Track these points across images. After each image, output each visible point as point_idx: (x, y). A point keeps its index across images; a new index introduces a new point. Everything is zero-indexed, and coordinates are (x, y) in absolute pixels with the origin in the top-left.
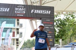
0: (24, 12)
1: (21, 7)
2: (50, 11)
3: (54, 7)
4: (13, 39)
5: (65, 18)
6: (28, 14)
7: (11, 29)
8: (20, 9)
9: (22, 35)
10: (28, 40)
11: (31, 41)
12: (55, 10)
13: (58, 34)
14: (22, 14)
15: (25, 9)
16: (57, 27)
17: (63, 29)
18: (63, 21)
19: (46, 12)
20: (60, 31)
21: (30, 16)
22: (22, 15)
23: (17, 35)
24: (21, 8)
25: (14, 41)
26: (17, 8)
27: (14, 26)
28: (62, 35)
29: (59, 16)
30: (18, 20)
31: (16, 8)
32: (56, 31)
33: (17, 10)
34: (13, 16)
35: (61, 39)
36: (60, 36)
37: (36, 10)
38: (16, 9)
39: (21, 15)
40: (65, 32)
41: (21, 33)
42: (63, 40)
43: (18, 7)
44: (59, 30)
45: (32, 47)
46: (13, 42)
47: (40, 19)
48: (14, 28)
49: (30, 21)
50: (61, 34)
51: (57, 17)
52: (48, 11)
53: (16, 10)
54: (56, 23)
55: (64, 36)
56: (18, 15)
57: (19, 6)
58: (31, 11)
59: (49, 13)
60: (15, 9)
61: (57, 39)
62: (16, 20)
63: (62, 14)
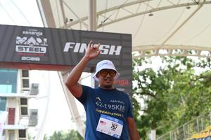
0: (44, 50)
1: (33, 33)
2: (119, 48)
3: (131, 35)
4: (9, 130)
5: (165, 66)
6: (56, 54)
7: (4, 101)
8: (32, 40)
9: (37, 120)
11: (64, 138)
12: (134, 44)
13: (146, 114)
14: (37, 55)
15: (45, 40)
16: (142, 94)
17: (159, 100)
18: (159, 75)
19: (109, 49)
20: (151, 106)
21: (61, 62)
22: (38, 59)
23: (21, 118)
24: (35, 37)
25: (14, 136)
26: (22, 36)
27: (14, 90)
28: (158, 118)
29: (146, 62)
30: (25, 74)
31: (18, 38)
32: (138, 107)
33: (23, 44)
34: (8, 60)
35: (153, 129)
36: (150, 121)
37: (78, 45)
38: (20, 40)
39: (32, 59)
40: (166, 110)
41: (35, 113)
42: (158, 133)
43: (24, 35)
44: (147, 102)
47: (89, 69)
48: (13, 98)
49: (63, 75)
50: (153, 116)
51: (140, 65)
52: (113, 47)
53: (20, 44)
54: (139, 81)
55: (161, 122)
56: (24, 58)
57: (27, 33)
58: (63, 48)
59: (118, 53)
60: (16, 40)
61: (141, 130)
62: (20, 73)
63: (157, 54)
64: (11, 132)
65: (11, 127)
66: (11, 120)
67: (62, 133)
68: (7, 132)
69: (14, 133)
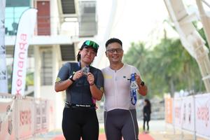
4: (42, 47)
9: (95, 23)
10: (133, 44)
23: (62, 21)
25: (51, 58)
45: (160, 93)
46: (44, 67)
64: (46, 50)
65: (44, 40)
66: (43, 26)
67: (146, 47)
68: (37, 50)
69: (51, 53)
